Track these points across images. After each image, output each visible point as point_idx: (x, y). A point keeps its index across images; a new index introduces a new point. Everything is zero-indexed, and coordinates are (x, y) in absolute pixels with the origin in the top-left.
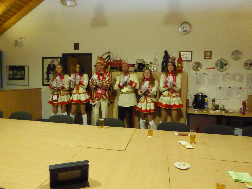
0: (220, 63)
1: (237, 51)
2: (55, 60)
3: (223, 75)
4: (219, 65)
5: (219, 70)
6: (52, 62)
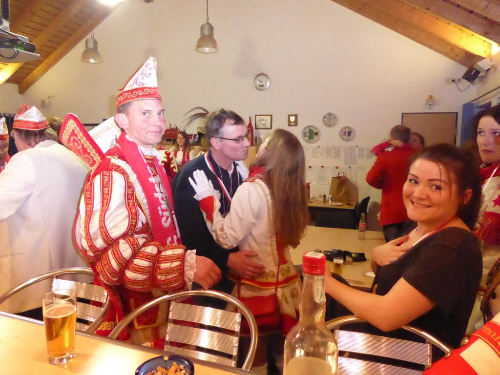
0: (308, 132)
1: (330, 114)
3: (313, 149)
4: (308, 134)
5: (308, 141)
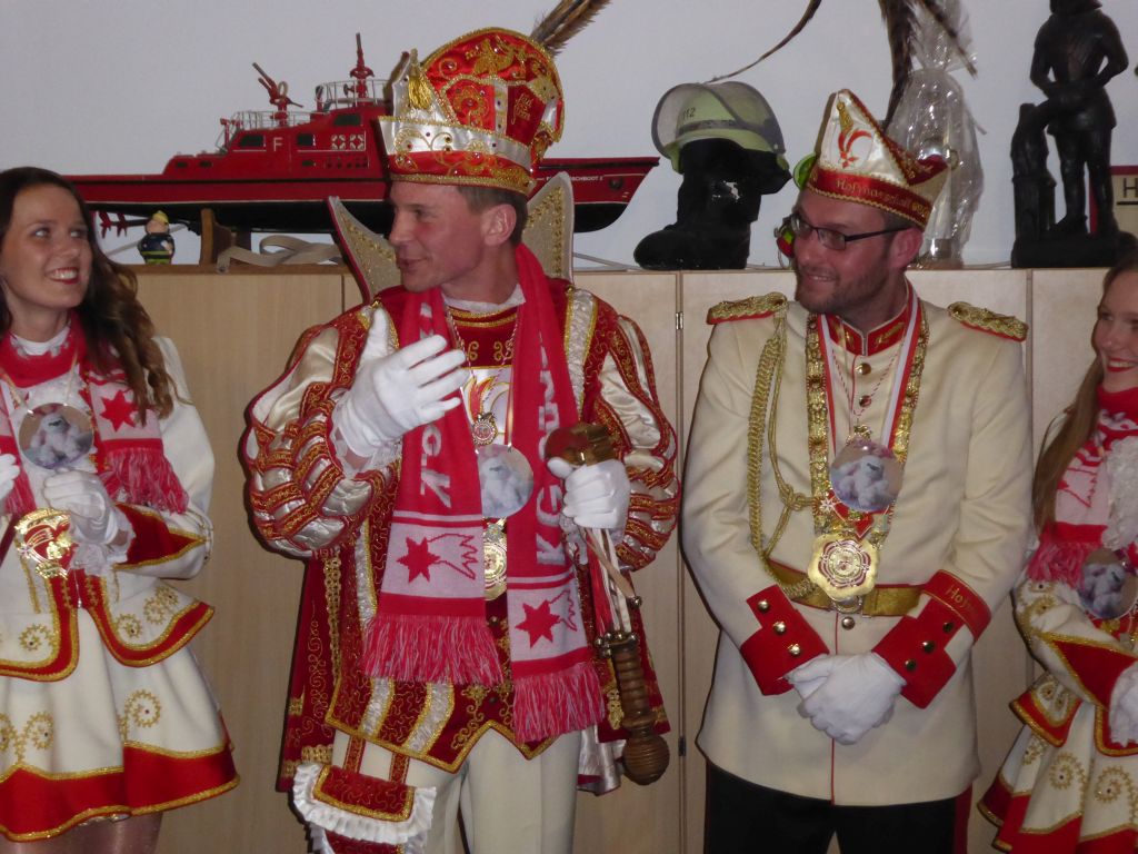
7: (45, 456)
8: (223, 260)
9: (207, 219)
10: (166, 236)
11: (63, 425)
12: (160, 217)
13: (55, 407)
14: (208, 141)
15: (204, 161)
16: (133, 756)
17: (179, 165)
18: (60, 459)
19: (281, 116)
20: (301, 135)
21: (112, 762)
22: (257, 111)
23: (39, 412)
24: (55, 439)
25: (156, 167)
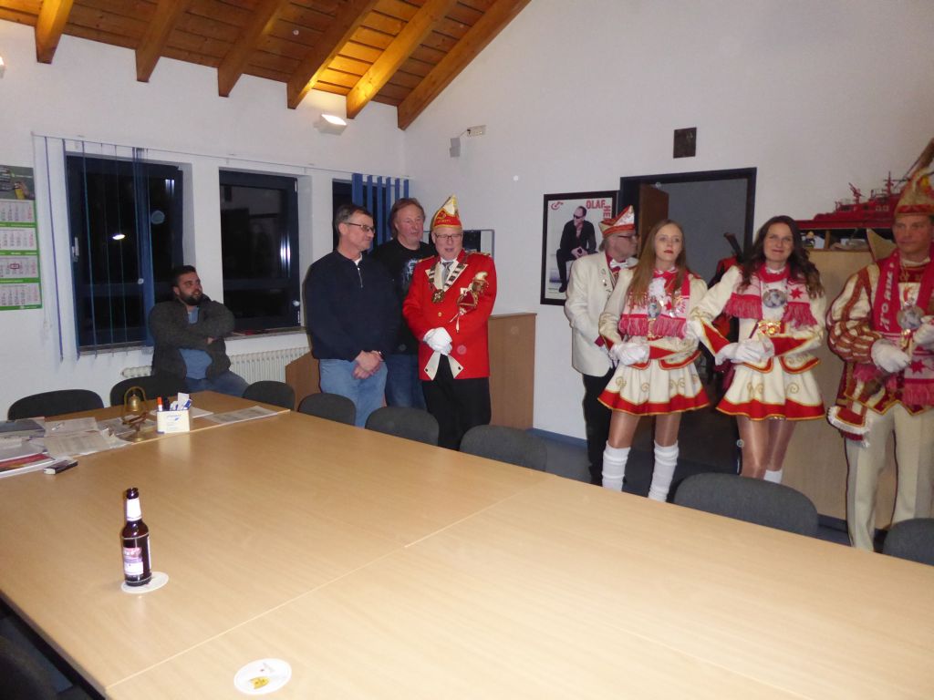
2: (590, 206)
6: (580, 213)
7: (770, 304)
8: (832, 247)
9: (828, 234)
10: (812, 239)
11: (777, 296)
12: (811, 233)
13: (776, 290)
14: (830, 208)
15: (828, 215)
16: (788, 401)
17: (819, 217)
18: (774, 305)
19: (857, 200)
20: (865, 206)
21: (782, 402)
22: (849, 198)
23: (771, 291)
24: (774, 299)
25: (810, 216)
